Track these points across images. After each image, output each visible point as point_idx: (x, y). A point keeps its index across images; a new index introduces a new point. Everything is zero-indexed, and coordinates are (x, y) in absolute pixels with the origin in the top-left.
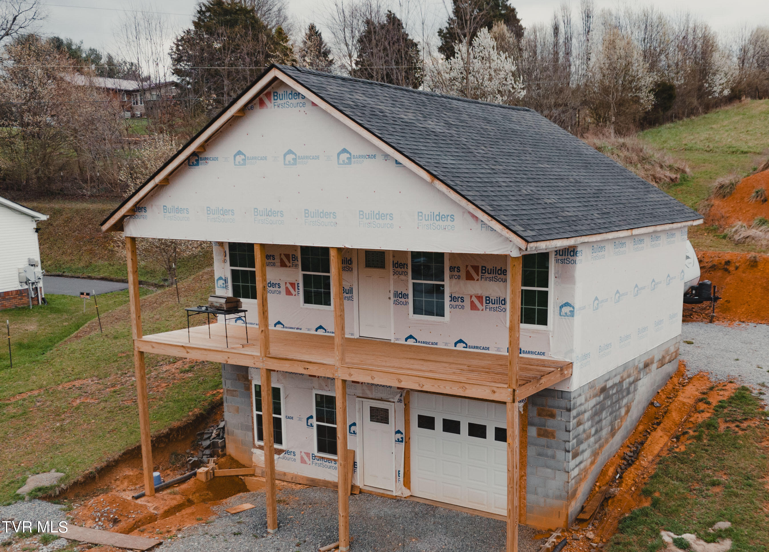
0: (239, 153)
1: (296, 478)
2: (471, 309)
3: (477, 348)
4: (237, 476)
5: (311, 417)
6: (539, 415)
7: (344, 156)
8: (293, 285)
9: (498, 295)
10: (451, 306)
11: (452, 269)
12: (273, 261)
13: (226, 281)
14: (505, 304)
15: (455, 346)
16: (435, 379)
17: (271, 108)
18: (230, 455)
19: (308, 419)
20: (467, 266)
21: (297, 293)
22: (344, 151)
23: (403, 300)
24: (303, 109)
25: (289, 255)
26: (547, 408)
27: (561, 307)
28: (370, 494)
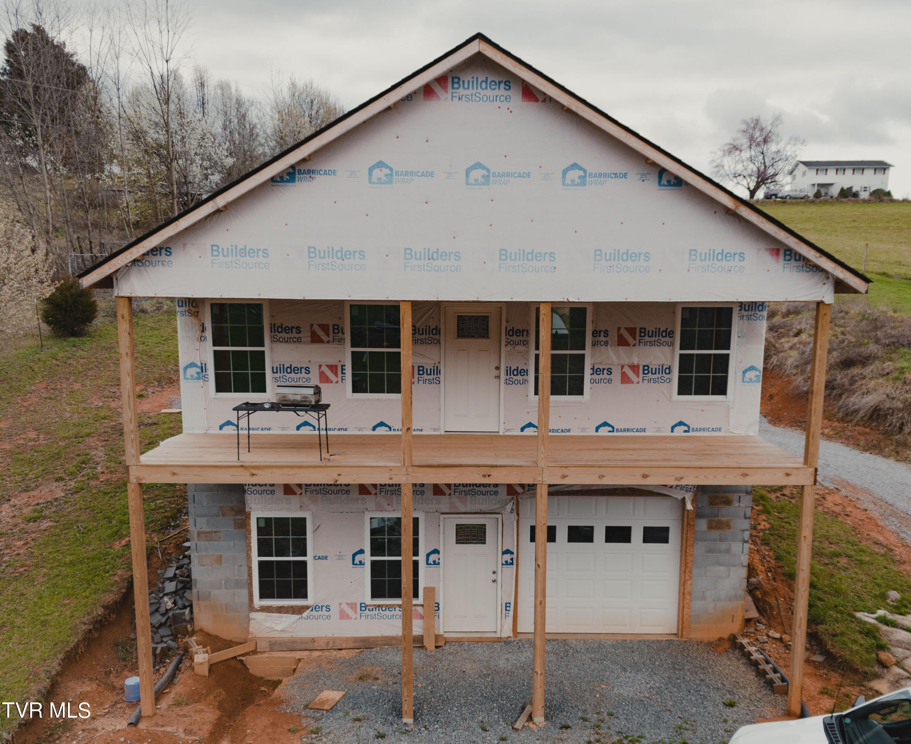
0: (380, 165)
1: (334, 642)
2: (622, 383)
3: (628, 430)
4: (235, 658)
5: (362, 552)
6: (711, 503)
7: (574, 174)
8: (333, 368)
9: (661, 363)
10: (593, 381)
11: (596, 333)
12: (297, 336)
13: (203, 368)
14: (669, 373)
15: (597, 431)
16: (701, 468)
17: (446, 99)
18: (201, 630)
19: (354, 556)
20: (619, 329)
21: (339, 379)
22: (575, 166)
23: (519, 377)
24: (505, 105)
25: (328, 326)
26: (722, 494)
27: (745, 372)
28: (460, 642)
